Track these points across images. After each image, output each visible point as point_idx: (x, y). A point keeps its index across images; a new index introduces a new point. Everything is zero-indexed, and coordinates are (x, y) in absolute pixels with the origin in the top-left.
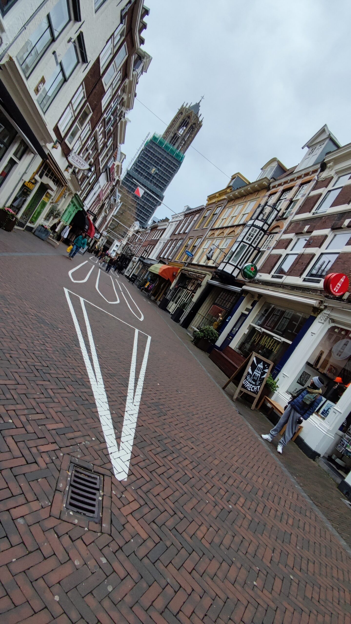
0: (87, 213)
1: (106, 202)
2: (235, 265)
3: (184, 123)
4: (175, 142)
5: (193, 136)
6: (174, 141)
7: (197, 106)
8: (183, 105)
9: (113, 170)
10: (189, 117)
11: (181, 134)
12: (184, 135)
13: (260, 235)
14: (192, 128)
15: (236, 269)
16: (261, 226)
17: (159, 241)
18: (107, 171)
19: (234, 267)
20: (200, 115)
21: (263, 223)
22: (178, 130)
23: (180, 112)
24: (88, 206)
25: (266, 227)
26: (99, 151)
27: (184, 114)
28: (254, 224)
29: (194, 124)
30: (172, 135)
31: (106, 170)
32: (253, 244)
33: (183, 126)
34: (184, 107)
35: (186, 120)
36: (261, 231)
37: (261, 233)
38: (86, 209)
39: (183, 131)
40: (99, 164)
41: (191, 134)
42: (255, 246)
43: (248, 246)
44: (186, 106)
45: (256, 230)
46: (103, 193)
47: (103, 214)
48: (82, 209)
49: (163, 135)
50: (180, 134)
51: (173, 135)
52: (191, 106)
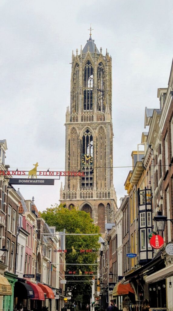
0: (25, 279)
1: (40, 250)
2: (146, 250)
3: (88, 72)
4: (91, 101)
5: (107, 78)
6: (88, 101)
7: (90, 43)
8: (73, 55)
9: (27, 222)
10: (89, 62)
11: (92, 86)
12: (96, 86)
13: (149, 216)
14: (101, 70)
15: (148, 252)
16: (145, 209)
17: (118, 253)
18: (21, 231)
19: (146, 252)
20: (101, 50)
21: (145, 206)
22: (85, 84)
23: (76, 65)
24: (23, 272)
25: (149, 207)
26: (5, 226)
27: (80, 64)
28: (140, 210)
29: (100, 64)
30: (81, 97)
31: (19, 230)
32: (148, 226)
33: (89, 76)
34: (75, 56)
35: (87, 67)
36: (148, 212)
37: (149, 214)
38: (21, 276)
39: (92, 82)
40: (11, 233)
41: (103, 78)
42: (150, 226)
43: (145, 229)
44: (77, 53)
45: (144, 214)
46: (30, 247)
47: (44, 264)
48: (17, 280)
49: (71, 104)
50: (90, 88)
51: (83, 96)
52: (82, 50)
